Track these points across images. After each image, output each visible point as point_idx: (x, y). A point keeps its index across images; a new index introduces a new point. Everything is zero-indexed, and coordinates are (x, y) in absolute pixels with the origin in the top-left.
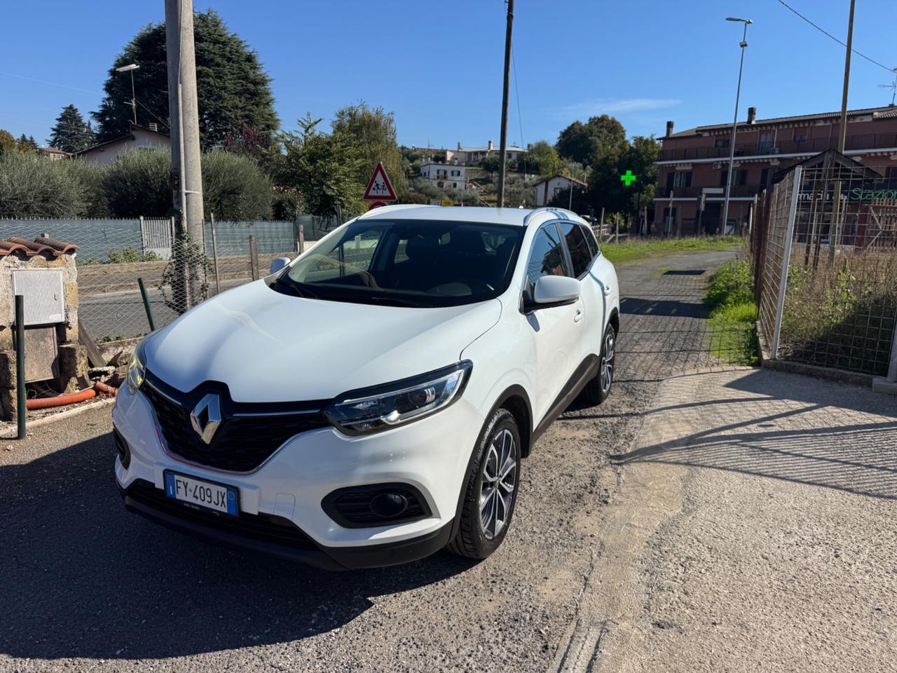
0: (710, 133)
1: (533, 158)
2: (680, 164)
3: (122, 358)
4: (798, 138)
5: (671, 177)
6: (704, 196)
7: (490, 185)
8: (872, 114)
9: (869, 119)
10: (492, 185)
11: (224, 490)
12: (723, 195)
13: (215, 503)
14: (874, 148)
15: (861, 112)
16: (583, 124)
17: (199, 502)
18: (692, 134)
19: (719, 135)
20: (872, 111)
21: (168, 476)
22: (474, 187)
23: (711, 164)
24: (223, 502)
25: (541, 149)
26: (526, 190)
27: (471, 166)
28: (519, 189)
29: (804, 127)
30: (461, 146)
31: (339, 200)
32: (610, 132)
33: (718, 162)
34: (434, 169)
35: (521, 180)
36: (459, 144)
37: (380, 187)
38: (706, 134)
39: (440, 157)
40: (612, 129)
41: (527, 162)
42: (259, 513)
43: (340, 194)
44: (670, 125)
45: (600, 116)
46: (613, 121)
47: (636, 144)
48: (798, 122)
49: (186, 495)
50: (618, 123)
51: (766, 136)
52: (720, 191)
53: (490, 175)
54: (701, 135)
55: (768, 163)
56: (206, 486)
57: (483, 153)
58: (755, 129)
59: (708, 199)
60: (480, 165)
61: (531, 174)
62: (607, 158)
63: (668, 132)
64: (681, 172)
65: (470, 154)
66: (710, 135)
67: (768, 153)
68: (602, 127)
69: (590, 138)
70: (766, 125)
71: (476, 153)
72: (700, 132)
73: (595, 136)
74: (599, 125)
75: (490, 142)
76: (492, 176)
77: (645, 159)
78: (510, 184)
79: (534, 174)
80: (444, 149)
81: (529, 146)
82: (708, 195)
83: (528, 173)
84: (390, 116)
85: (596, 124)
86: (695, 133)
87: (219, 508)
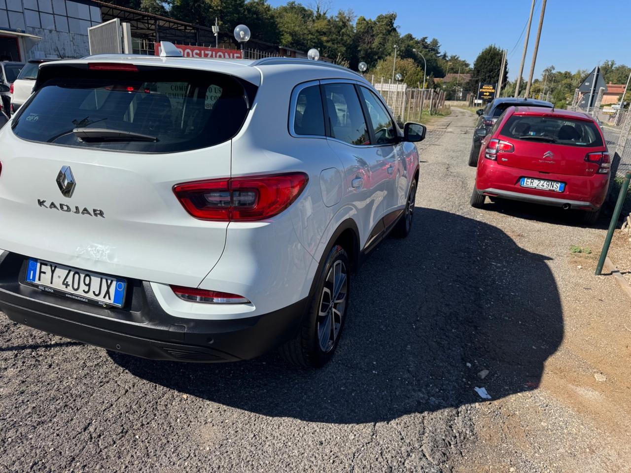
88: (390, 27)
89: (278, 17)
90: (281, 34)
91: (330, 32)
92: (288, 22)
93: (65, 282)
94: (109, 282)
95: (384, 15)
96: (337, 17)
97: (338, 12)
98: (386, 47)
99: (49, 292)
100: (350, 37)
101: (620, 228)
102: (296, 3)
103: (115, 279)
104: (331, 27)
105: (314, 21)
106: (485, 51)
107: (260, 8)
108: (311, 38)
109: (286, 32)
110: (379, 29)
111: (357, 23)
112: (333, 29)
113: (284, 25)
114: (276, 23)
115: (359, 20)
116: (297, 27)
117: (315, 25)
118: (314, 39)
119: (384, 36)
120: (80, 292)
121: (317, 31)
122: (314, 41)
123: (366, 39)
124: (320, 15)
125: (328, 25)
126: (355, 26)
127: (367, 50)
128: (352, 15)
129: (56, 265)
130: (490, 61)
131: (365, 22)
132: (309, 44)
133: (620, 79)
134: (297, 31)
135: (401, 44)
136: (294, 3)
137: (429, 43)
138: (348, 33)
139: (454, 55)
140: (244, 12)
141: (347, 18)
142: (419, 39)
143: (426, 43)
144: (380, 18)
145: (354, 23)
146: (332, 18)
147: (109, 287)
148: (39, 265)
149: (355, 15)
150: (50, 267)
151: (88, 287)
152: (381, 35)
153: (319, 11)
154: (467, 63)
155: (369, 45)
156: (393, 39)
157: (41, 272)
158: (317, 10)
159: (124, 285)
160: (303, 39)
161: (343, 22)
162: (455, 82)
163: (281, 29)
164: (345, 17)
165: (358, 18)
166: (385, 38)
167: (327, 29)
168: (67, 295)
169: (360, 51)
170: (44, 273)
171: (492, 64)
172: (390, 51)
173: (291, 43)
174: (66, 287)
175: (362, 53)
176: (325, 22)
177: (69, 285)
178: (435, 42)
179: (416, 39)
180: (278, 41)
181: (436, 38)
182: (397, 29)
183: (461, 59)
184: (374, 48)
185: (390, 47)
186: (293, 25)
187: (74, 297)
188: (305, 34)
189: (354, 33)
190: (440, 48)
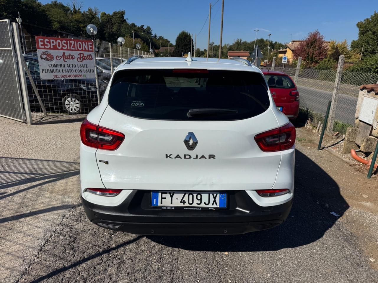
88: (122, 19)
89: (47, 11)
90: (51, 22)
91: (85, 22)
92: (55, 14)
93: (183, 201)
94: (215, 195)
95: (117, 11)
96: (88, 12)
97: (88, 9)
98: (121, 31)
99: (171, 209)
100: (98, 25)
101: (305, 126)
102: (58, 2)
103: (219, 193)
104: (85, 18)
105: (72, 14)
106: (181, 34)
107: (34, 4)
108: (73, 25)
109: (54, 21)
110: (115, 20)
111: (101, 16)
112: (86, 20)
113: (53, 16)
114: (47, 14)
115: (102, 14)
116: (62, 18)
117: (74, 16)
118: (75, 25)
119: (119, 24)
120: (195, 205)
121: (76, 20)
122: (75, 27)
123: (108, 26)
124: (76, 10)
125: (82, 17)
126: (100, 18)
127: (110, 32)
128: (97, 11)
129: (174, 192)
130: (184, 40)
131: (106, 16)
132: (72, 28)
133: (245, 48)
134: (63, 20)
135: (130, 29)
136: (56, 2)
137: (145, 28)
138: (96, 22)
139: (161, 36)
140: (22, 7)
141: (95, 13)
142: (140, 26)
143: (144, 29)
144: (115, 13)
145: (99, 16)
146: (84, 12)
147: (215, 198)
148: (160, 194)
149: (99, 11)
150: (169, 194)
151: (200, 201)
152: (117, 24)
153: (75, 8)
154: (168, 40)
155: (111, 30)
156: (125, 26)
157: (162, 198)
158: (73, 7)
159: (225, 195)
160: (68, 25)
161: (92, 15)
162: (167, 52)
163: (51, 19)
164: (93, 12)
165: (101, 13)
166: (120, 26)
167: (82, 19)
168: (185, 209)
169: (105, 33)
170: (165, 198)
171: (186, 42)
172: (124, 33)
173: (59, 28)
174: (184, 204)
175: (107, 34)
176: (80, 15)
177: (186, 202)
178: (149, 28)
179: (138, 26)
180: (50, 27)
181: (149, 26)
182: (126, 20)
183: (165, 38)
184: (114, 32)
185: (124, 31)
186: (59, 16)
187: (190, 209)
188: (68, 22)
189: (100, 22)
190: (152, 32)
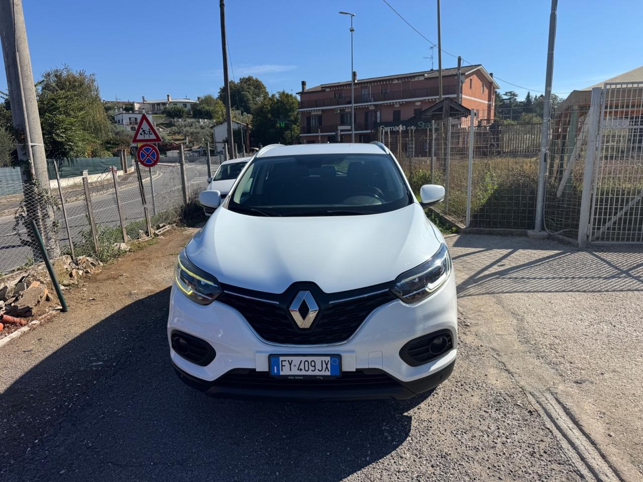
0: (330, 89)
1: (204, 107)
2: (314, 110)
3: (8, 293)
4: (384, 91)
5: (309, 119)
6: (339, 131)
7: (174, 127)
8: (424, 75)
9: (422, 78)
10: (176, 128)
11: (328, 359)
12: (350, 130)
13: (319, 370)
14: (427, 96)
15: (417, 74)
16: (236, 83)
17: (303, 373)
18: (318, 90)
19: (336, 90)
20: (423, 73)
21: (273, 359)
22: (161, 130)
23: (333, 110)
24: (327, 368)
25: (208, 100)
26: (203, 130)
27: (155, 114)
28: (197, 130)
29: (386, 84)
30: (145, 99)
31: (68, 145)
32: (255, 88)
33: (338, 108)
34: (126, 117)
35: (197, 123)
36: (143, 98)
37: (146, 133)
38: (328, 90)
39: (129, 108)
40: (256, 86)
41: (200, 110)
42: (356, 369)
43: (69, 140)
44: (304, 83)
45: (247, 77)
46: (257, 81)
47: (280, 97)
48: (383, 81)
49: (291, 370)
50: (260, 82)
51: (365, 91)
52: (348, 127)
53: (172, 120)
54: (324, 91)
55: (368, 107)
56: (310, 359)
57: (164, 104)
58: (357, 85)
59: (342, 133)
60: (163, 113)
61: (204, 119)
62: (263, 107)
63: (303, 88)
64: (315, 116)
65: (153, 105)
66: (331, 91)
67: (367, 102)
68: (249, 85)
69: (242, 93)
70: (364, 83)
71: (158, 104)
72: (324, 88)
73: (246, 91)
74: (248, 83)
75: (168, 96)
76: (174, 121)
77: (288, 108)
78: (189, 127)
79: (206, 119)
80: (131, 101)
81: (199, 98)
82: (342, 131)
83: (201, 118)
84: (92, 76)
85: (245, 82)
86: (321, 89)
87: (323, 373)
